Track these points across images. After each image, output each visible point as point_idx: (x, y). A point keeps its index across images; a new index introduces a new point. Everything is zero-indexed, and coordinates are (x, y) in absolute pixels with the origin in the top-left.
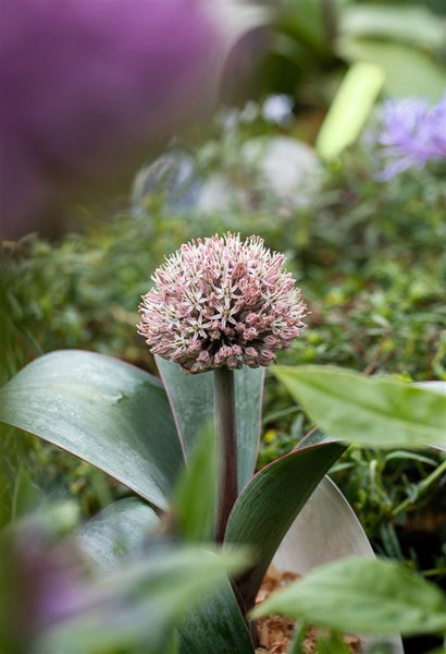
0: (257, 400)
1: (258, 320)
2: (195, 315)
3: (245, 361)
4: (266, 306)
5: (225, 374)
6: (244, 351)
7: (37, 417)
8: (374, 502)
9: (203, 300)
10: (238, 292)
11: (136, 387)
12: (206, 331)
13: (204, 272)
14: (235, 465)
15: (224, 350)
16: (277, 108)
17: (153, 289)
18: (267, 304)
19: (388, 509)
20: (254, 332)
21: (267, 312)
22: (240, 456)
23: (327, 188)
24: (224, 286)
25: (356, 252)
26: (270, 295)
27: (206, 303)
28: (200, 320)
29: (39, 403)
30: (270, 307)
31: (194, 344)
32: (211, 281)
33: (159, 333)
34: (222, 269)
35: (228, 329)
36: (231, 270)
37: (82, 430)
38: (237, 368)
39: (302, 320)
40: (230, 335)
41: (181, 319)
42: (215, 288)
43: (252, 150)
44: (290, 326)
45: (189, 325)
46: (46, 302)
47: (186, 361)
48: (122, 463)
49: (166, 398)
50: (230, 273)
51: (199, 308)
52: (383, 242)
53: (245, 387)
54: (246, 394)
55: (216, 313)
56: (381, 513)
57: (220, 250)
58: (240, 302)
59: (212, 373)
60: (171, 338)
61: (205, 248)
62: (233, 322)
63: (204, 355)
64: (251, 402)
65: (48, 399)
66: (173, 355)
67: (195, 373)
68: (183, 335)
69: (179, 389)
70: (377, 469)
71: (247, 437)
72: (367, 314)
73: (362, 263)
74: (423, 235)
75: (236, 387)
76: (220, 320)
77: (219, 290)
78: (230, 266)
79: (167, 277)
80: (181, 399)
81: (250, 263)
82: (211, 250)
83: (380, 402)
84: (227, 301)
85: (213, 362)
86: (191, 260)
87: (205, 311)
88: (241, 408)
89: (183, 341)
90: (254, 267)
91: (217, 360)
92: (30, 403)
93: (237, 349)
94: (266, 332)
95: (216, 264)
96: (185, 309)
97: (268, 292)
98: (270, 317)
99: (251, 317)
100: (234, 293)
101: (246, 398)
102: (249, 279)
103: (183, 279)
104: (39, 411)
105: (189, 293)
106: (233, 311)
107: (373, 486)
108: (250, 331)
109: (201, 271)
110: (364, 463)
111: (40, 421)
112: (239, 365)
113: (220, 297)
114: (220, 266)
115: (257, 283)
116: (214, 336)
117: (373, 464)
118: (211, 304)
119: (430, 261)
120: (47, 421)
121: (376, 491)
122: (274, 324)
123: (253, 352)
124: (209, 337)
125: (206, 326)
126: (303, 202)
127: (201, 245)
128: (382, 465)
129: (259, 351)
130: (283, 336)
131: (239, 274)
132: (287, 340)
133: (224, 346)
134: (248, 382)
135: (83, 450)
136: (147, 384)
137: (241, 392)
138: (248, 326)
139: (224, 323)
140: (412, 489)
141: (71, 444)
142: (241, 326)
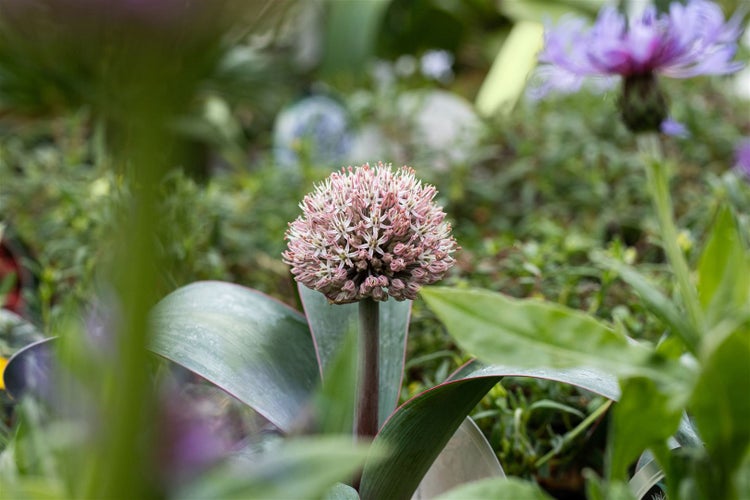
0: (402, 338)
1: (406, 251)
2: (342, 243)
3: (391, 293)
4: (414, 237)
5: (370, 307)
6: (390, 282)
7: (176, 344)
8: (518, 451)
9: (351, 229)
10: (387, 222)
11: (278, 321)
12: (353, 260)
13: (353, 200)
14: (376, 401)
15: (370, 281)
16: (436, 63)
17: (300, 217)
18: (416, 235)
19: (532, 460)
20: (401, 262)
21: (416, 243)
22: (382, 395)
23: (484, 143)
24: (373, 215)
25: (511, 209)
26: (419, 227)
27: (354, 233)
28: (347, 248)
29: (178, 330)
30: (419, 239)
31: (340, 273)
32: (360, 209)
33: (305, 261)
34: (372, 198)
35: (375, 260)
36: (380, 200)
37: (221, 358)
38: (383, 299)
39: (451, 255)
40: (377, 266)
41: (327, 248)
42: (363, 217)
43: (408, 103)
44: (439, 260)
45: (335, 253)
46: (188, 243)
47: (331, 291)
48: (260, 394)
49: (308, 334)
50: (379, 203)
51: (346, 236)
52: (540, 200)
53: (390, 325)
54: (391, 332)
55: (364, 242)
56: (524, 463)
57: (370, 179)
58: (389, 232)
59: (356, 305)
60: (316, 266)
61: (355, 177)
62: (381, 252)
63: (349, 285)
64: (395, 340)
65: (188, 327)
66: (318, 283)
67: (339, 303)
68: (329, 263)
69: (322, 323)
70: (522, 418)
71: (390, 375)
72: (520, 263)
73: (516, 220)
74: (581, 195)
75: (381, 324)
76: (367, 249)
77: (367, 219)
78: (380, 196)
79: (315, 205)
80: (324, 334)
81: (401, 194)
82: (362, 178)
83: (525, 325)
84: (376, 231)
85: (358, 293)
86: (340, 188)
87: (352, 240)
88: (385, 346)
89: (329, 270)
90: (404, 198)
91: (363, 290)
92: (170, 330)
93: (384, 280)
94: (413, 264)
95: (365, 193)
96: (332, 237)
97: (418, 224)
98: (418, 249)
99: (400, 247)
100: (384, 223)
101: (390, 337)
102: (399, 209)
103: (331, 207)
104: (178, 337)
105: (337, 220)
106: (381, 241)
107: (517, 435)
108: (397, 261)
109: (350, 200)
110: (508, 412)
111: (179, 348)
112: (384, 297)
113: (368, 226)
114: (369, 196)
115: (407, 213)
116: (361, 266)
117: (518, 412)
118: (359, 233)
119: (587, 221)
120: (186, 349)
121: (520, 441)
122: (422, 256)
123: (399, 284)
124: (356, 267)
125: (353, 255)
126: (459, 156)
127: (351, 174)
128: (528, 415)
129: (405, 284)
130: (432, 269)
131: (389, 204)
132: (435, 274)
133: (371, 276)
134: (394, 320)
135: (221, 379)
136: (289, 319)
137: (386, 329)
138: (395, 257)
139: (371, 253)
140: (557, 441)
141: (210, 372)
142: (389, 256)
